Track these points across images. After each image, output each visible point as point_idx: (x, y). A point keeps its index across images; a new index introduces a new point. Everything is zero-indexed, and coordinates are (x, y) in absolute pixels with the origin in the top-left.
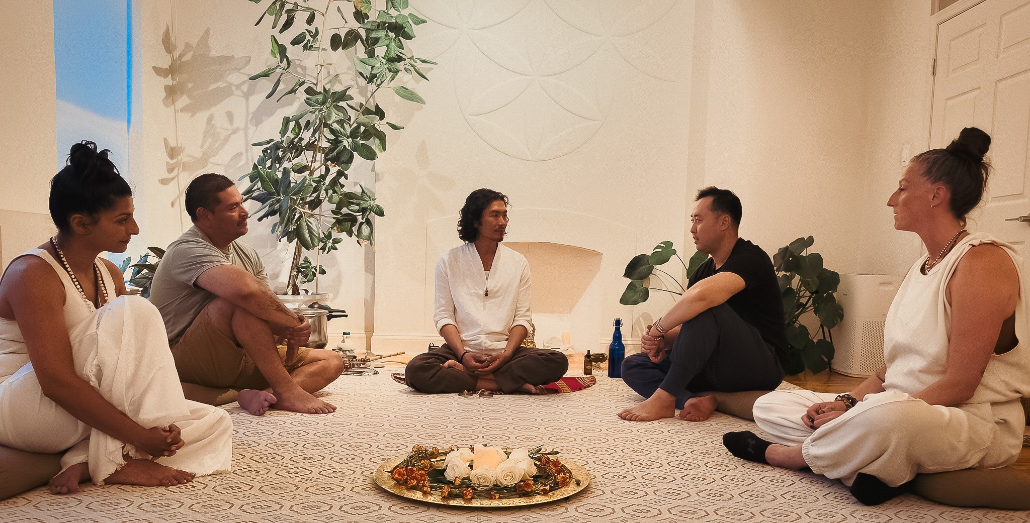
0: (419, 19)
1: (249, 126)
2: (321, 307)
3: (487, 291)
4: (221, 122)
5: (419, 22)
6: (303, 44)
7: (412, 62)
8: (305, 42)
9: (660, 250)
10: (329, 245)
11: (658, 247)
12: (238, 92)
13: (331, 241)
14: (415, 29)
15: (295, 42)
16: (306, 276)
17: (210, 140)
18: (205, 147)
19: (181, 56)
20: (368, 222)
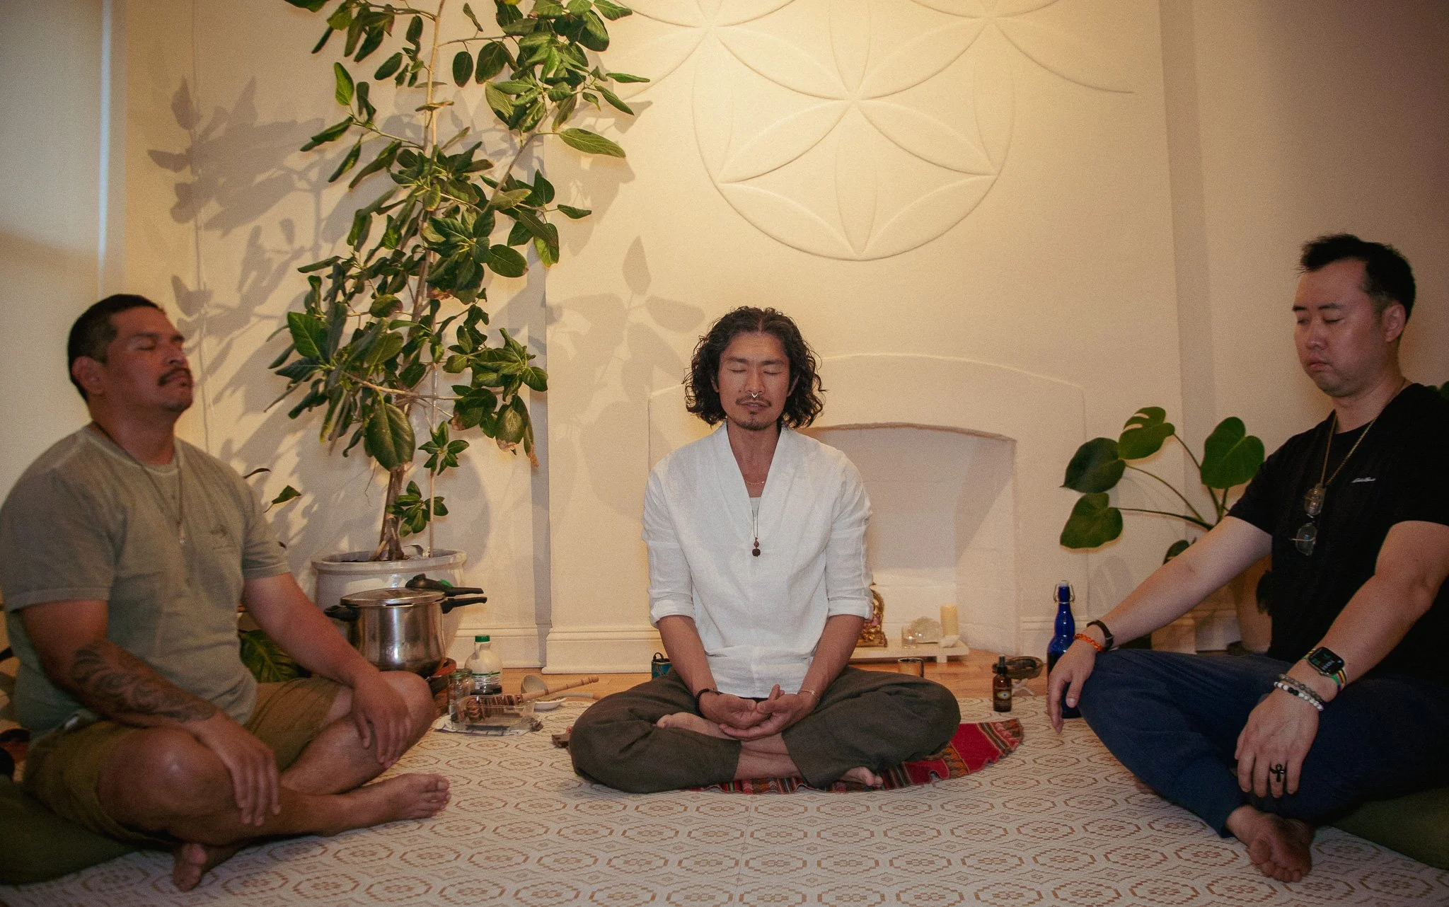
0: (616, 7)
1: (322, 242)
2: (432, 586)
3: (757, 544)
4: (273, 240)
5: (619, 13)
6: (396, 74)
7: (600, 83)
8: (400, 70)
9: (1139, 426)
10: (441, 457)
11: (1133, 420)
12: (302, 184)
13: (446, 447)
14: (613, 29)
15: (382, 74)
16: (410, 520)
17: (254, 274)
18: (245, 289)
19: (208, 131)
20: (518, 405)
